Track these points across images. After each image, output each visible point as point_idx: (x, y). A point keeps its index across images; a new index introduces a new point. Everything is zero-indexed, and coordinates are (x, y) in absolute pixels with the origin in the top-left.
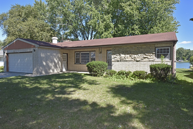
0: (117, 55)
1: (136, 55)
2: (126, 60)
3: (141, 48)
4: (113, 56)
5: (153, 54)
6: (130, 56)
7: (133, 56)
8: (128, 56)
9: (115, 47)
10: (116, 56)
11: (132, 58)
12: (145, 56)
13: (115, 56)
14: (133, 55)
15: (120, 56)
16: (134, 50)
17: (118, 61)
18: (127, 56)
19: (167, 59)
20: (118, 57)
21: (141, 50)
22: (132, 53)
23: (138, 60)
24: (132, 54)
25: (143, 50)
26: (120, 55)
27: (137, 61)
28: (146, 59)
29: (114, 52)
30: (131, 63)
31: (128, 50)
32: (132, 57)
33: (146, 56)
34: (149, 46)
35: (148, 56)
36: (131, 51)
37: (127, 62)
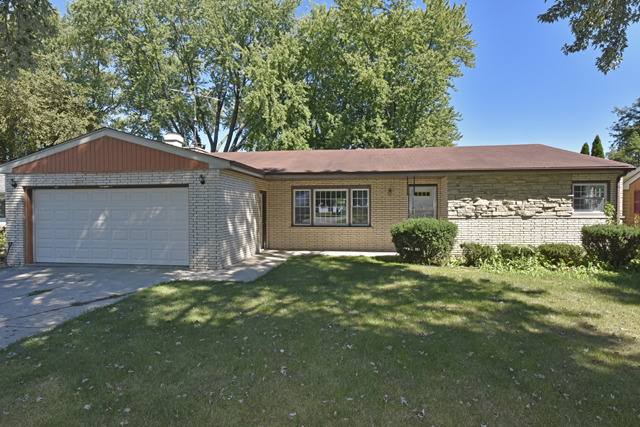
0: (464, 201)
1: (522, 200)
2: (494, 214)
3: (537, 183)
4: (451, 204)
5: (568, 199)
6: (504, 204)
7: (513, 204)
8: (500, 203)
9: (458, 178)
10: (463, 204)
11: (511, 210)
12: (547, 205)
13: (459, 203)
14: (514, 202)
15: (476, 204)
16: (516, 188)
17: (468, 217)
18: (495, 202)
19: (599, 212)
20: (468, 206)
21: (534, 187)
22: (510, 194)
23: (528, 213)
24: (511, 198)
25: (540, 187)
26: (475, 201)
27: (525, 218)
28: (550, 213)
29: (455, 192)
30: (506, 222)
31: (496, 186)
32: (511, 206)
33: (550, 205)
34: (556, 178)
35: (554, 205)
36: (507, 189)
37: (495, 220)
